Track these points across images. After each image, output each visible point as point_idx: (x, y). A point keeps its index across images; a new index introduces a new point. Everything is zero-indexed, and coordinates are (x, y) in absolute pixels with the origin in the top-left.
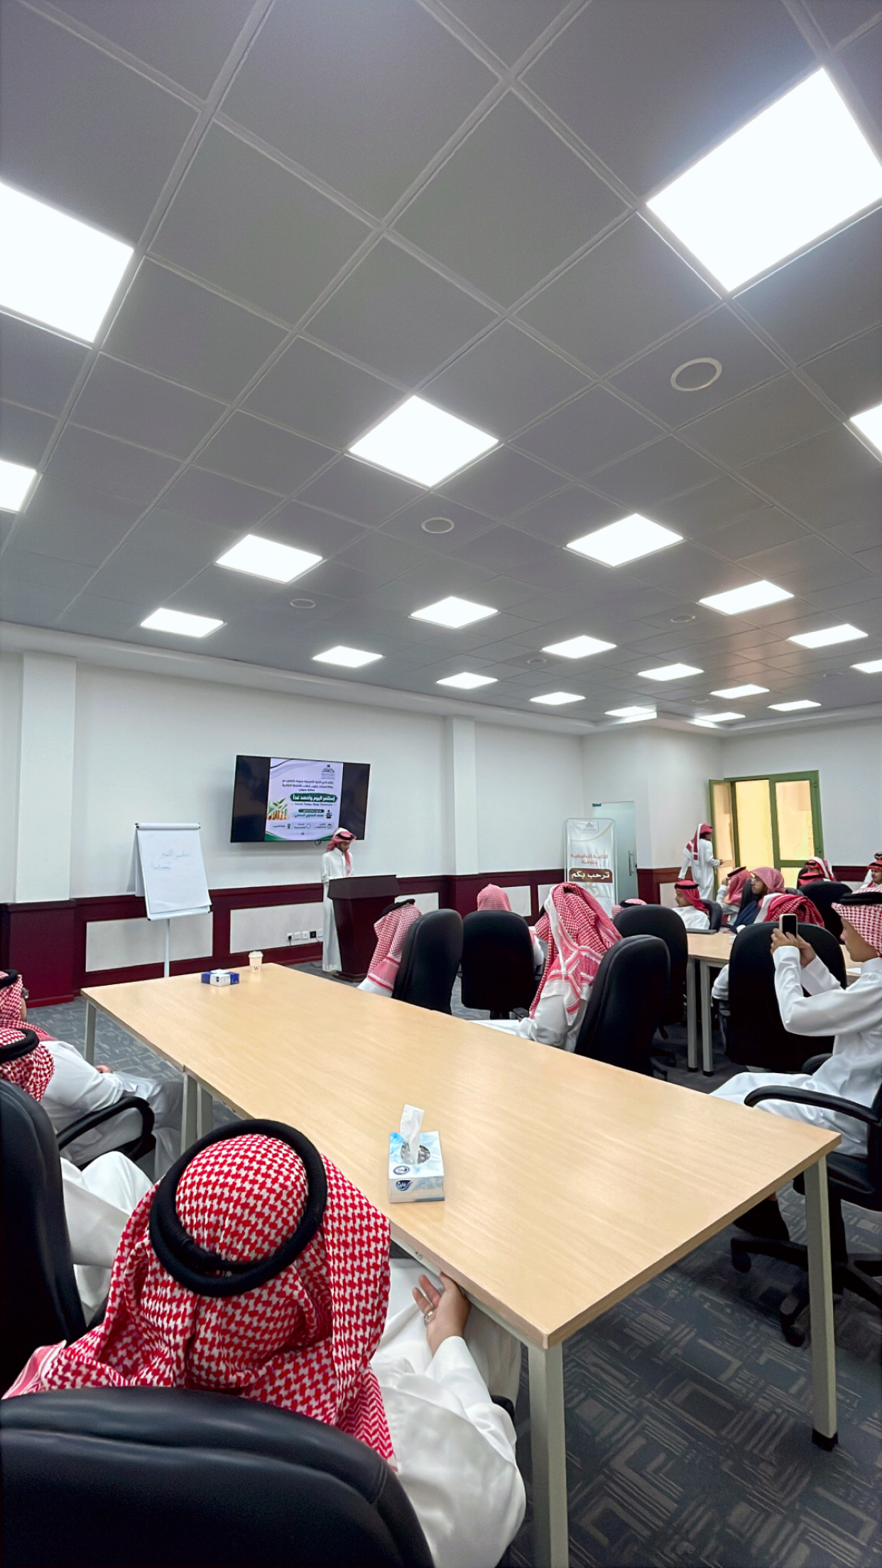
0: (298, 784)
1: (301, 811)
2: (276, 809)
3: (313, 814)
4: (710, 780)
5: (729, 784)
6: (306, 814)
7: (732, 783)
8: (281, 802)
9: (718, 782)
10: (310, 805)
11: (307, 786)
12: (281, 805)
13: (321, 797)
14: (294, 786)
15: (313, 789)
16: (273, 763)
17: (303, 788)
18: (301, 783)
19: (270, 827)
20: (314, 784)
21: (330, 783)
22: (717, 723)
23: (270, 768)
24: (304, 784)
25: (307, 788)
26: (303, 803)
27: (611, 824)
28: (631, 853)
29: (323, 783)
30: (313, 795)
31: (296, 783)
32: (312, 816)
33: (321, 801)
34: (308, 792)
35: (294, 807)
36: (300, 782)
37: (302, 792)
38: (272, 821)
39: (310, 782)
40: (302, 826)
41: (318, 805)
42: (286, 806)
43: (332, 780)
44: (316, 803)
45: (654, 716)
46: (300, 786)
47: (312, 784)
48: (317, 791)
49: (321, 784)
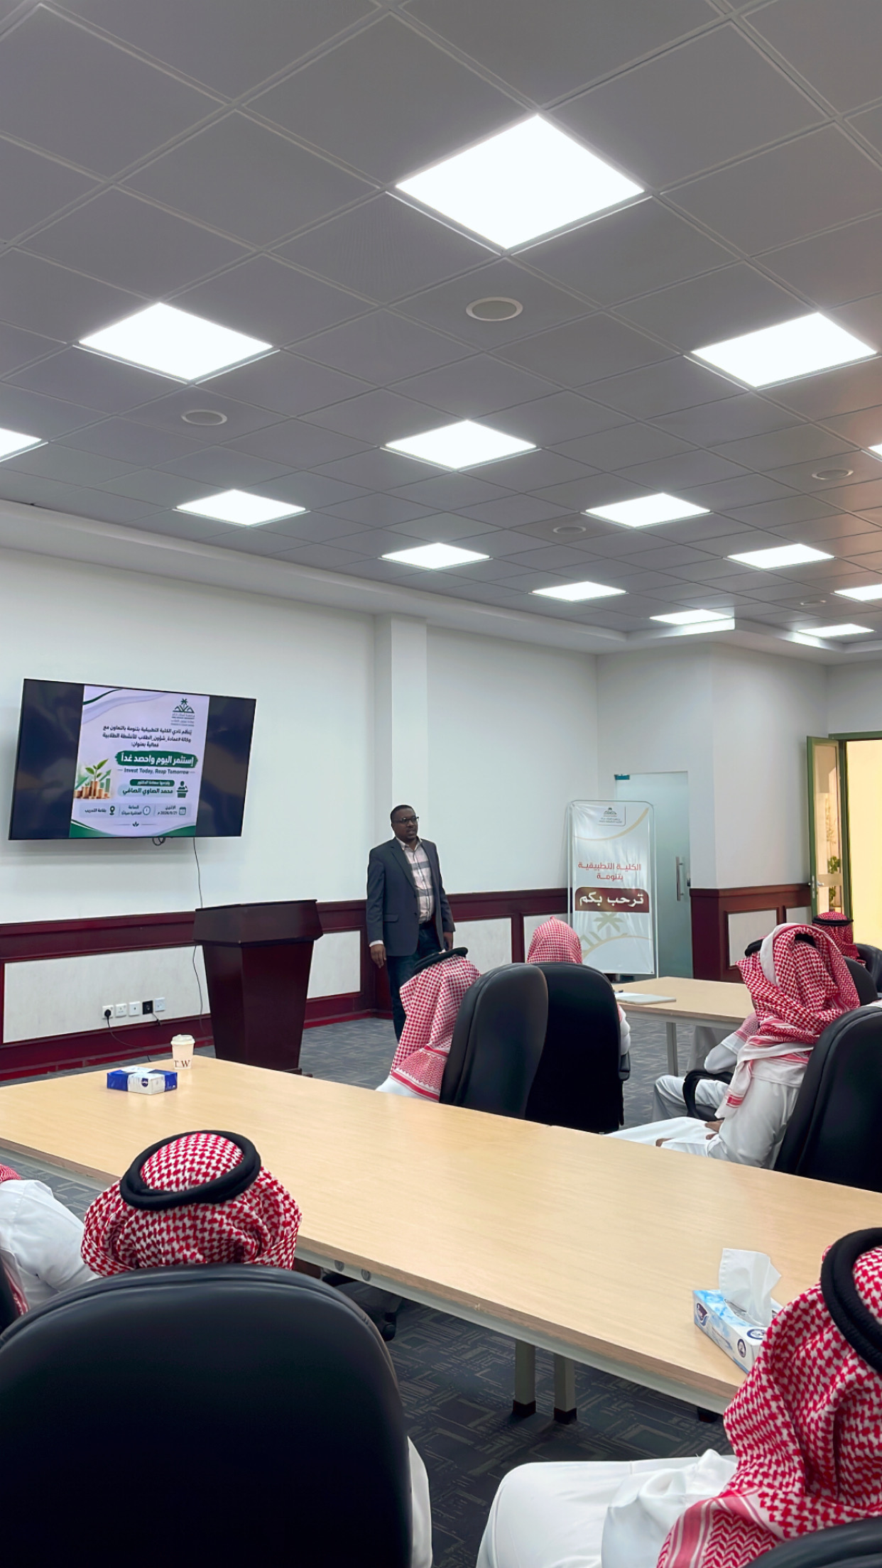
0: (131, 733)
1: (134, 782)
2: (91, 778)
3: (155, 788)
4: (808, 737)
5: (837, 744)
6: (144, 788)
7: (841, 742)
8: (99, 767)
9: (821, 741)
10: (151, 772)
11: (145, 738)
12: (99, 771)
13: (170, 758)
14: (123, 736)
15: (156, 742)
16: (88, 694)
17: (139, 742)
18: (136, 732)
19: (80, 812)
20: (159, 734)
21: (186, 732)
22: (826, 640)
23: (82, 703)
24: (141, 734)
25: (145, 741)
26: (139, 767)
27: (647, 809)
28: (681, 861)
29: (174, 733)
30: (157, 755)
31: (127, 733)
32: (153, 792)
33: (170, 765)
34: (147, 749)
35: (121, 777)
36: (134, 730)
37: (136, 749)
38: (82, 800)
39: (153, 730)
40: (135, 810)
41: (164, 772)
42: (108, 773)
43: (189, 729)
44: (159, 768)
45: (730, 625)
46: (135, 737)
47: (154, 735)
48: (163, 746)
49: (170, 735)
